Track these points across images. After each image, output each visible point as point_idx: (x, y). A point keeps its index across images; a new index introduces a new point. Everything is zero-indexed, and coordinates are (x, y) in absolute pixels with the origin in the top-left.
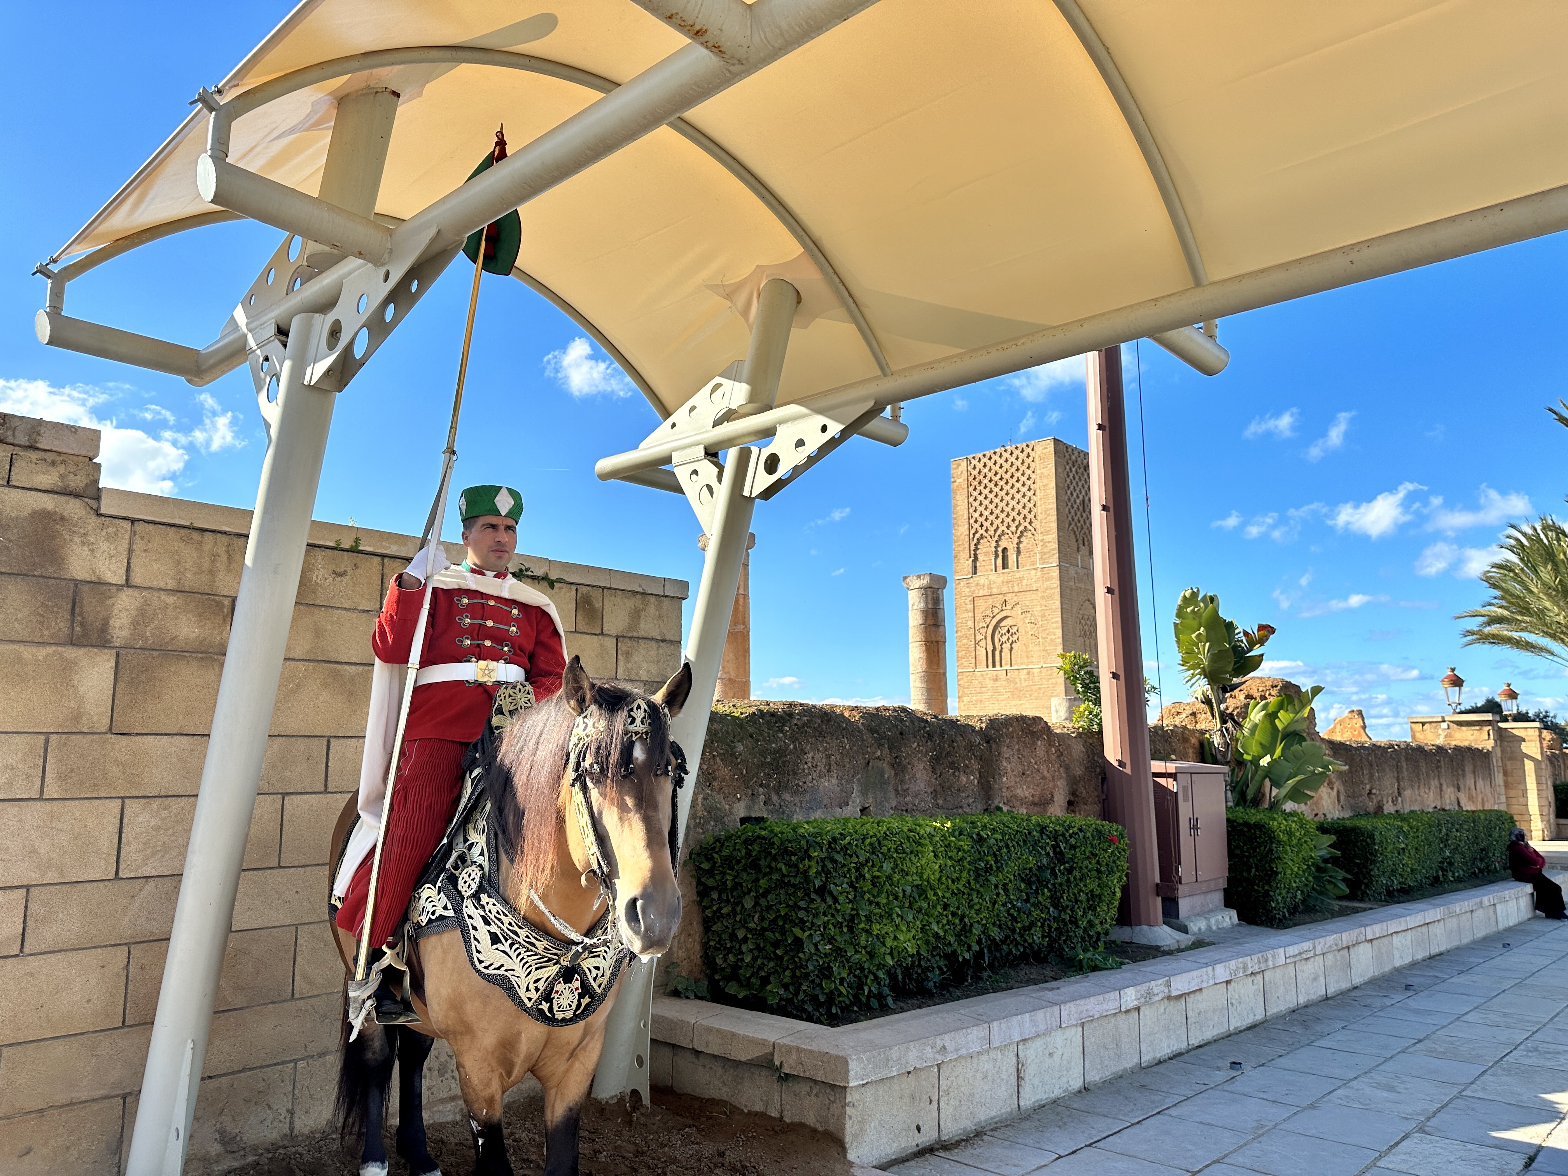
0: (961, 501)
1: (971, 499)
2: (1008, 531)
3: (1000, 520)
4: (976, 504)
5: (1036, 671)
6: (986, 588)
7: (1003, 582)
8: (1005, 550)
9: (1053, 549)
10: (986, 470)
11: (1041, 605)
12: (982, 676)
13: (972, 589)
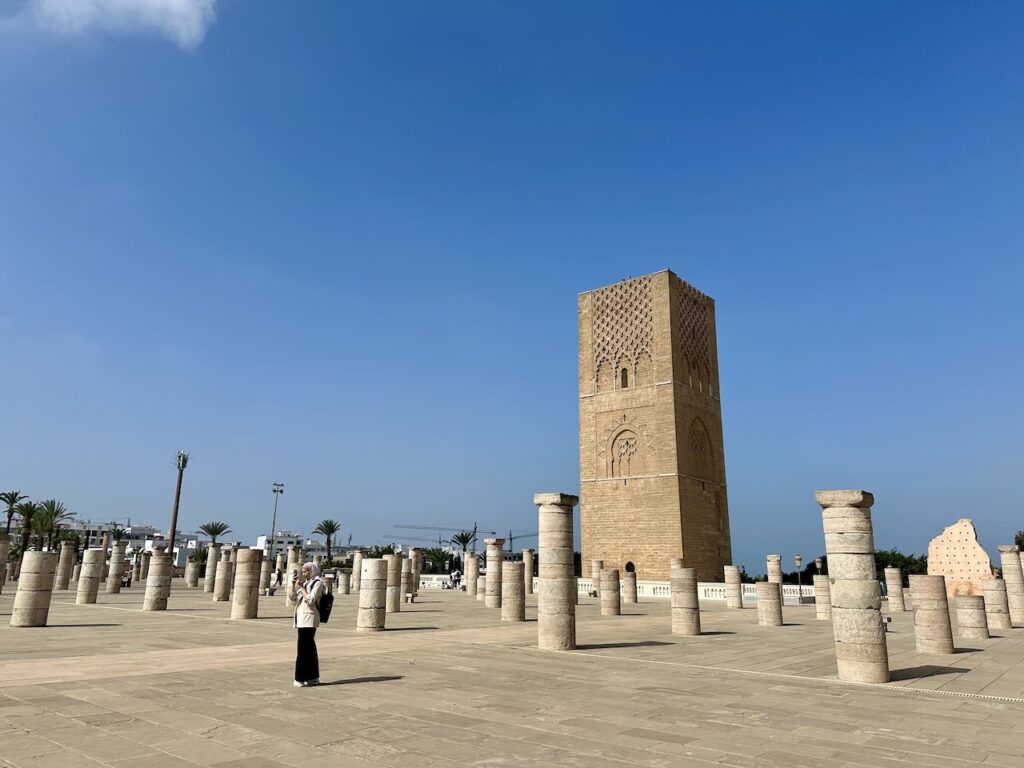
0: (586, 329)
1: (595, 327)
2: (628, 354)
3: (620, 344)
4: (599, 331)
5: (652, 480)
6: (607, 404)
7: (623, 399)
8: (624, 371)
9: (668, 369)
10: (608, 301)
11: (657, 420)
12: (603, 485)
13: (595, 406)
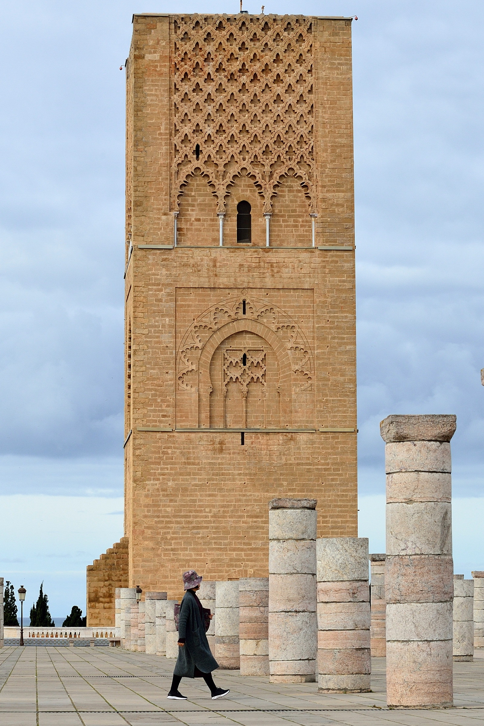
0: (156, 98)
1: (176, 98)
3: (238, 147)
4: (185, 108)
5: (303, 437)
6: (204, 272)
7: (241, 266)
8: (245, 206)
9: (346, 221)
10: (210, 48)
11: (318, 319)
12: (190, 441)
13: (175, 272)
